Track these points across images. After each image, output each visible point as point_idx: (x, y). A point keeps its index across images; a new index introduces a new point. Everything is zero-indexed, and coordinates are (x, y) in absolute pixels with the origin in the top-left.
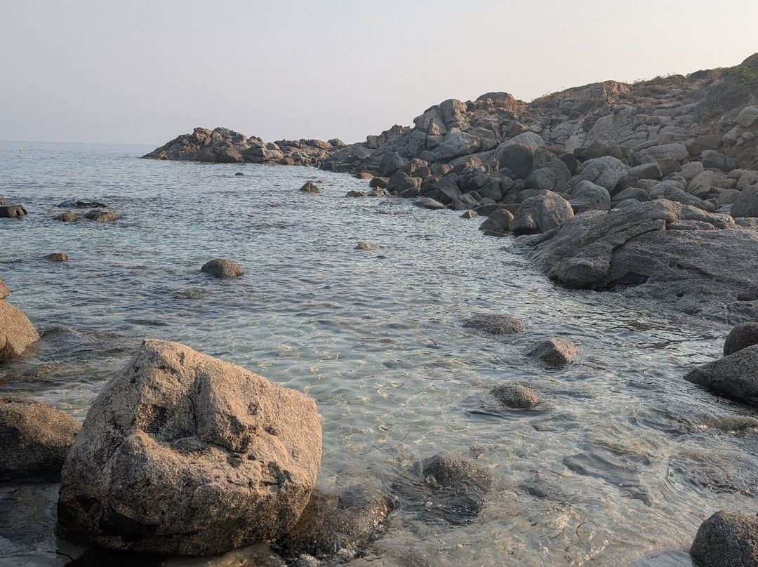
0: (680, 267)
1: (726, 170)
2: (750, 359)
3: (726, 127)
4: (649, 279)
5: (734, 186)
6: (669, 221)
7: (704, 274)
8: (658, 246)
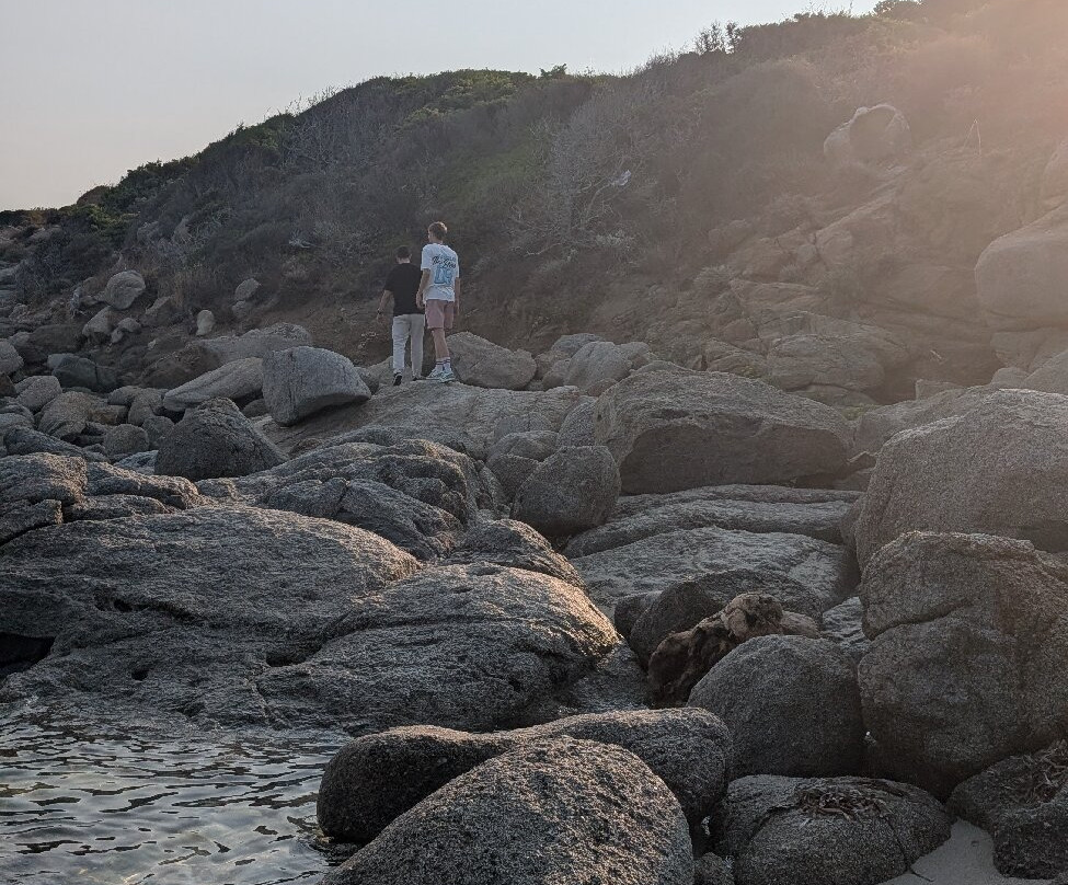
0: (123, 606)
1: (99, 388)
2: (441, 847)
3: (86, 310)
4: (56, 646)
5: (123, 419)
6: (68, 502)
7: (183, 617)
8: (58, 563)
